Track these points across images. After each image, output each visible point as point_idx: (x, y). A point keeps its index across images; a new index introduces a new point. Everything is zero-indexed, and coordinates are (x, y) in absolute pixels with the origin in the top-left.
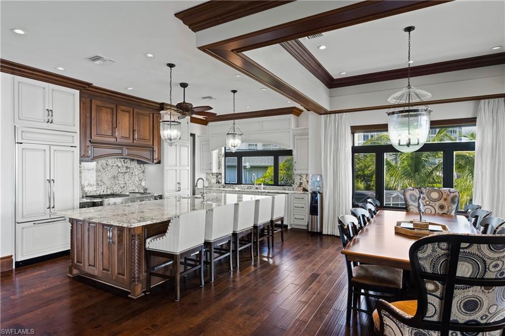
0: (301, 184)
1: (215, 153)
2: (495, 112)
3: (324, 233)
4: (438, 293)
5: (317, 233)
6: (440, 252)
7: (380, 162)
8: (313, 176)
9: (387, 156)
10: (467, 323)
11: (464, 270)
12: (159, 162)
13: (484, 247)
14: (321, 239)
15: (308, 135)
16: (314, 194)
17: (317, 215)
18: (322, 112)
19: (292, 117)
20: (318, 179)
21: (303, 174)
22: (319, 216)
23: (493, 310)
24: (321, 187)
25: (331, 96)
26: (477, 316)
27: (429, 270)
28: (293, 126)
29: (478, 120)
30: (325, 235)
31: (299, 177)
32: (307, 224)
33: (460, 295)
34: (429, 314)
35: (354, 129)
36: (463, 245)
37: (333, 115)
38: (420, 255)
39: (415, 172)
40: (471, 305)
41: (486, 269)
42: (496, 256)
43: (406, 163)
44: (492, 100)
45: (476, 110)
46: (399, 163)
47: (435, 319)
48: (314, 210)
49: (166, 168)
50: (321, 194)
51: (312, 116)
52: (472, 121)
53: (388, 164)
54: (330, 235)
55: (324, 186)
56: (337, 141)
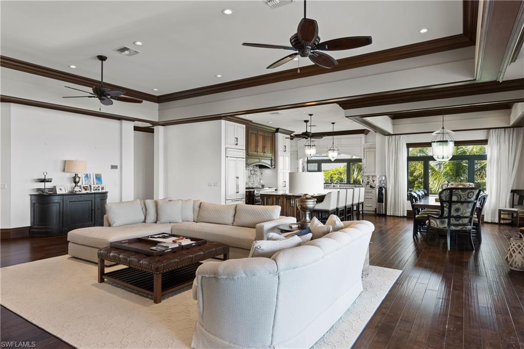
0: (368, 182)
1: (301, 161)
2: (499, 137)
3: (387, 214)
4: (447, 207)
5: (383, 214)
6: (448, 193)
7: (426, 167)
8: (380, 176)
9: (432, 163)
10: (456, 216)
11: (454, 198)
12: (274, 168)
13: (460, 191)
14: (386, 219)
15: (375, 148)
16: (381, 189)
17: (383, 202)
18: (387, 134)
19: (363, 135)
20: (384, 179)
21: (370, 176)
22: (384, 204)
23: (464, 211)
24: (386, 184)
25: (393, 125)
26: (459, 214)
27: (444, 200)
28: (363, 142)
29: (489, 141)
30: (388, 216)
31: (367, 178)
32: (374, 209)
33: (454, 207)
34: (445, 214)
35: (409, 145)
36: (454, 190)
37: (394, 136)
38: (442, 195)
39: (456, 176)
40: (457, 210)
41: (461, 198)
42: (463, 194)
43: (448, 168)
44: (497, 130)
45: (488, 135)
46: (442, 169)
47: (447, 215)
48: (380, 200)
49: (279, 171)
50: (386, 189)
51: (378, 137)
52: (485, 142)
53: (432, 169)
54: (392, 216)
55: (388, 183)
56: (397, 153)
